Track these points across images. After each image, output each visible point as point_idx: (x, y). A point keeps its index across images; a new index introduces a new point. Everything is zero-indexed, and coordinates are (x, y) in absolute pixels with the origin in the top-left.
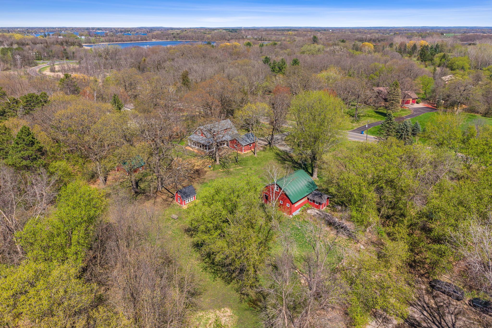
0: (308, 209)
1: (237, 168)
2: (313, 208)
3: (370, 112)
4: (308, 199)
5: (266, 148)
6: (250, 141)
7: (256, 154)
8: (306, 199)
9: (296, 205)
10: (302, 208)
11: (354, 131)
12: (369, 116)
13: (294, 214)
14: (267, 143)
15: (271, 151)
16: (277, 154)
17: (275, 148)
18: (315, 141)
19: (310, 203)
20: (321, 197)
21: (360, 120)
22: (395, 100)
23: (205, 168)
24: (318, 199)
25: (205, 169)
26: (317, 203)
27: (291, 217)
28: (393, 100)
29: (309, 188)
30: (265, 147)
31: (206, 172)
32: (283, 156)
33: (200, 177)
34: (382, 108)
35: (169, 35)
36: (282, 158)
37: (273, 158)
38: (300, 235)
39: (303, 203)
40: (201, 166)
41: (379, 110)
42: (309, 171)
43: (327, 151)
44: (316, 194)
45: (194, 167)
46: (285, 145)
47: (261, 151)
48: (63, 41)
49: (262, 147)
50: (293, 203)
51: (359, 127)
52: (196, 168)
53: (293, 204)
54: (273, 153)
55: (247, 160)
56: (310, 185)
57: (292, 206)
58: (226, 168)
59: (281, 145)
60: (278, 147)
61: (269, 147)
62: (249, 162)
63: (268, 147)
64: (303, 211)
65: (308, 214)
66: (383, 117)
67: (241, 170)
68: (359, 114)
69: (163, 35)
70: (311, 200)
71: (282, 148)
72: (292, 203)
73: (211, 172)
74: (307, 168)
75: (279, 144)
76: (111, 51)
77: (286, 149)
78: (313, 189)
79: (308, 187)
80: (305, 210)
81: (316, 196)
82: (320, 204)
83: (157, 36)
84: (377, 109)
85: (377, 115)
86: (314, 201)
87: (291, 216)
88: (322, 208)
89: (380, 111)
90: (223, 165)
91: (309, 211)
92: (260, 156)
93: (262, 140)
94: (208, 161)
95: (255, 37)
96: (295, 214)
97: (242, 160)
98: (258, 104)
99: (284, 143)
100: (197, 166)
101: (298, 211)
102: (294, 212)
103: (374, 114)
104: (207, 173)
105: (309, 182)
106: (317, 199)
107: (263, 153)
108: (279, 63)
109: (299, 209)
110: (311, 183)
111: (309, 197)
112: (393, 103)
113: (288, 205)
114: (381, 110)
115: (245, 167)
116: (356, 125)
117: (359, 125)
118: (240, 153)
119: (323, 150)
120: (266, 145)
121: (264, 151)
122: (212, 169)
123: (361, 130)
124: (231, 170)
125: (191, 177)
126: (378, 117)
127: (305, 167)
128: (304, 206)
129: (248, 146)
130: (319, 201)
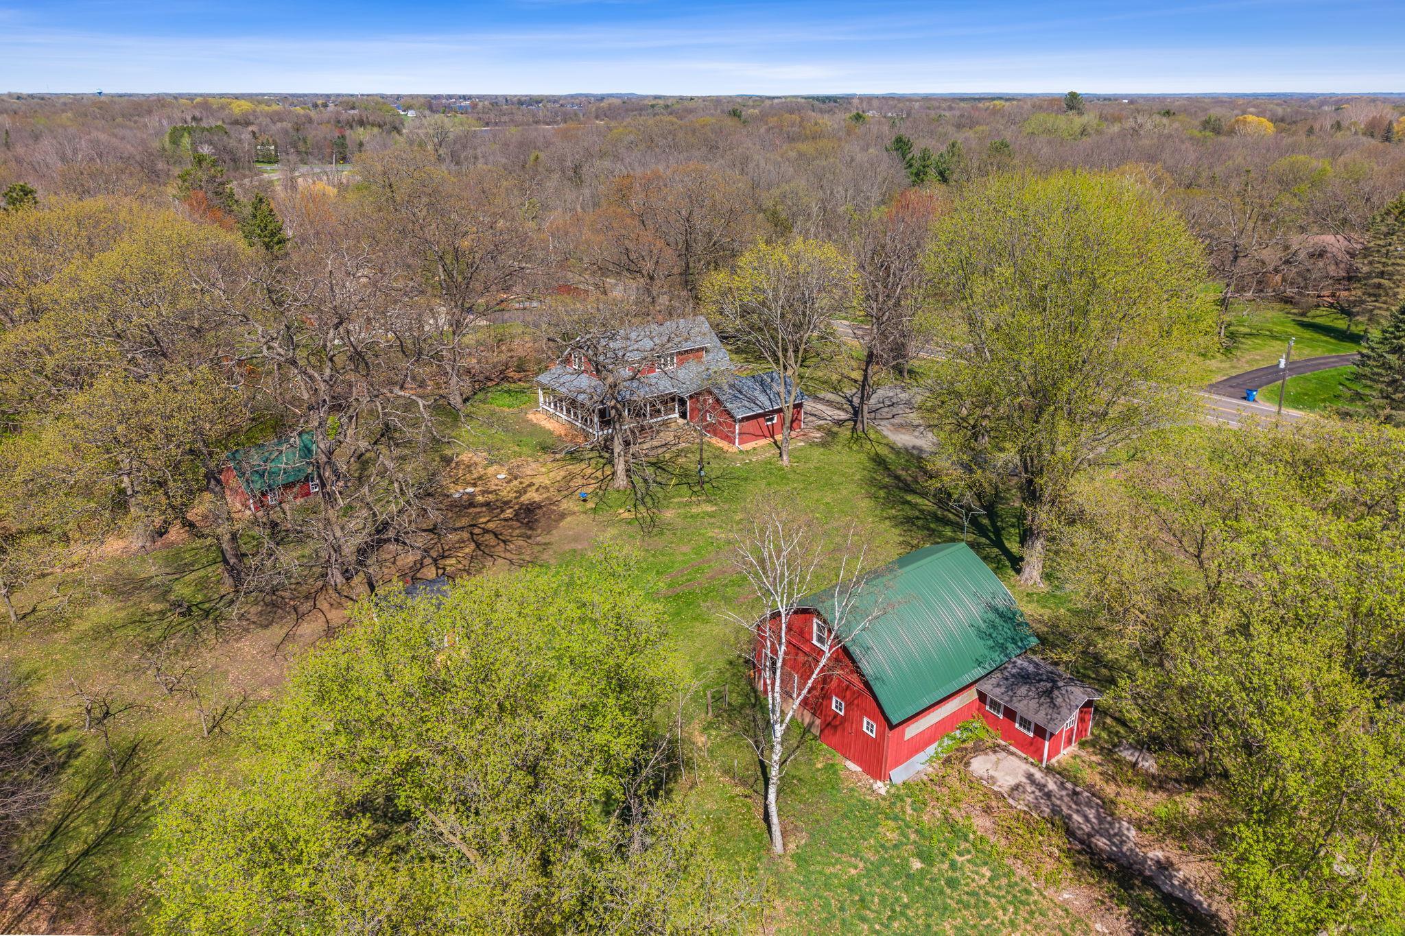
0: (979, 748)
1: (695, 510)
2: (1004, 749)
3: (1275, 323)
4: (982, 697)
5: (834, 435)
6: (767, 403)
7: (785, 457)
8: (972, 695)
9: (911, 731)
10: (946, 742)
11: (1214, 388)
12: (1274, 338)
13: (899, 775)
14: (843, 416)
15: (855, 447)
16: (879, 461)
17: (872, 436)
18: (1040, 411)
19: (993, 722)
20: (1048, 693)
21: (1238, 348)
22: (1392, 274)
23: (565, 501)
24: (1033, 704)
25: (564, 505)
26: (1025, 723)
27: (883, 791)
28: (1382, 274)
29: (991, 643)
30: (835, 429)
31: (563, 516)
32: (900, 472)
33: (529, 537)
34: (1322, 310)
35: (641, 110)
36: (897, 478)
37: (858, 477)
38: (910, 913)
39: (954, 717)
40: (552, 492)
41: (1314, 317)
42: (1007, 544)
43: (1097, 463)
44: (1024, 678)
45: (525, 492)
46: (918, 426)
47: (812, 444)
48: (354, 120)
49: (819, 428)
50: (895, 722)
51: (1234, 373)
52: (532, 496)
53: (892, 727)
54: (863, 456)
55: (746, 479)
56: (994, 627)
57: (890, 734)
58: (650, 504)
59: (902, 427)
60: (886, 433)
61: (848, 433)
62: (750, 487)
63: (845, 433)
64: (947, 761)
65: (972, 783)
66: (1333, 341)
67: (708, 520)
68: (1232, 328)
69: (627, 110)
70: (994, 705)
71: (904, 439)
72: (887, 719)
73: (582, 517)
74: (998, 531)
75: (895, 421)
76: (451, 136)
77: (919, 442)
78: (1010, 646)
79: (983, 636)
80: (960, 757)
81: (1023, 690)
82: (1040, 732)
83: (608, 113)
84: (1303, 314)
85: (1308, 334)
86: (1010, 714)
87: (881, 787)
88: (1054, 752)
89: (1318, 320)
90: (642, 496)
91: (980, 765)
92: (802, 465)
93: (829, 403)
94: (589, 471)
95: (890, 114)
96: (905, 778)
97: (727, 476)
98: (798, 244)
99: (914, 417)
100: (537, 490)
101: (922, 757)
102: (897, 763)
103: (1292, 329)
104: (563, 524)
105: (996, 610)
106: (1027, 705)
107: (817, 452)
108: (941, 155)
109: (931, 750)
110: (1002, 616)
111: (986, 687)
112: (1379, 286)
113: (869, 727)
114: (1323, 317)
115: (726, 507)
116: (1220, 368)
117: (1233, 367)
118: (726, 448)
119: (1075, 451)
120: (840, 423)
121: (824, 444)
122: (591, 505)
123: (1244, 388)
124: (668, 515)
125: (496, 535)
126: (1311, 340)
127: (993, 523)
128: (958, 733)
129: (761, 420)
130: (1040, 718)
